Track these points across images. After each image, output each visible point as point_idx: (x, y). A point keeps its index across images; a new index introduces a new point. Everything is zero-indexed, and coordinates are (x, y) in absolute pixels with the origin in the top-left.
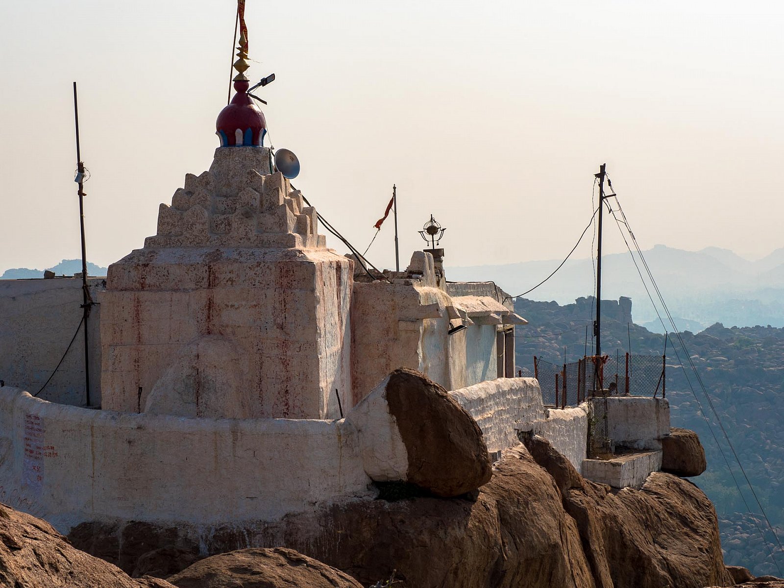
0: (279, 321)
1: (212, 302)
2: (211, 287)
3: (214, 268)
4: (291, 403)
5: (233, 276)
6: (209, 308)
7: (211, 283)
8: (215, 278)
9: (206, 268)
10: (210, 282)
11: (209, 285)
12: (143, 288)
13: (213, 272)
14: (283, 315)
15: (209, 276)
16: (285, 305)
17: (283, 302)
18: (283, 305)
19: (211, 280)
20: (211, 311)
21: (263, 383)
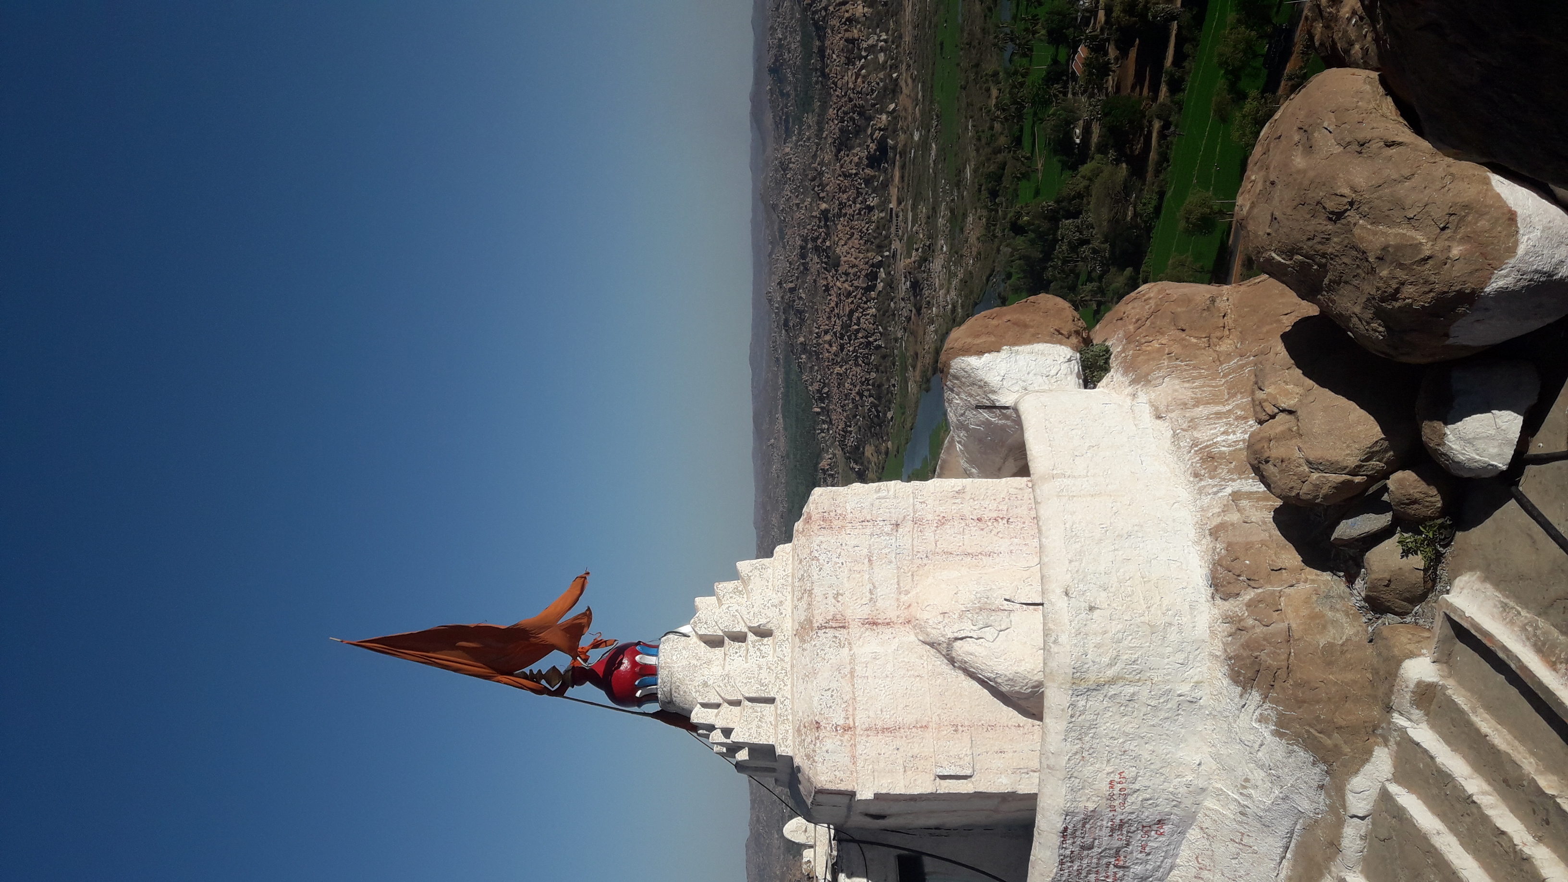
0: (888, 529)
1: (866, 621)
2: (847, 624)
3: (821, 622)
4: (995, 515)
5: (831, 593)
6: (875, 624)
7: (841, 625)
8: (834, 619)
9: (821, 632)
10: (839, 627)
11: (844, 627)
12: (851, 728)
13: (826, 623)
14: (881, 523)
15: (832, 627)
16: (868, 521)
17: (864, 524)
18: (866, 523)
19: (837, 625)
20: (879, 621)
21: (970, 551)
